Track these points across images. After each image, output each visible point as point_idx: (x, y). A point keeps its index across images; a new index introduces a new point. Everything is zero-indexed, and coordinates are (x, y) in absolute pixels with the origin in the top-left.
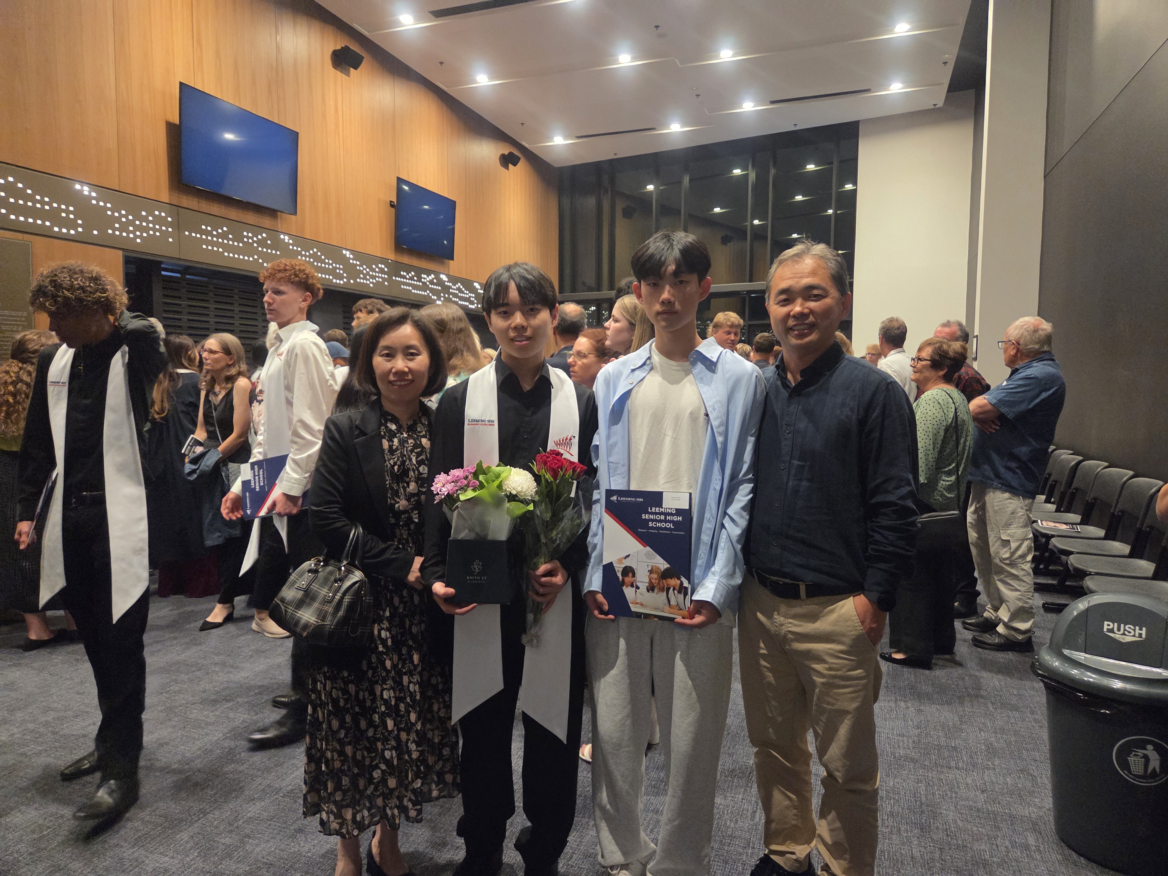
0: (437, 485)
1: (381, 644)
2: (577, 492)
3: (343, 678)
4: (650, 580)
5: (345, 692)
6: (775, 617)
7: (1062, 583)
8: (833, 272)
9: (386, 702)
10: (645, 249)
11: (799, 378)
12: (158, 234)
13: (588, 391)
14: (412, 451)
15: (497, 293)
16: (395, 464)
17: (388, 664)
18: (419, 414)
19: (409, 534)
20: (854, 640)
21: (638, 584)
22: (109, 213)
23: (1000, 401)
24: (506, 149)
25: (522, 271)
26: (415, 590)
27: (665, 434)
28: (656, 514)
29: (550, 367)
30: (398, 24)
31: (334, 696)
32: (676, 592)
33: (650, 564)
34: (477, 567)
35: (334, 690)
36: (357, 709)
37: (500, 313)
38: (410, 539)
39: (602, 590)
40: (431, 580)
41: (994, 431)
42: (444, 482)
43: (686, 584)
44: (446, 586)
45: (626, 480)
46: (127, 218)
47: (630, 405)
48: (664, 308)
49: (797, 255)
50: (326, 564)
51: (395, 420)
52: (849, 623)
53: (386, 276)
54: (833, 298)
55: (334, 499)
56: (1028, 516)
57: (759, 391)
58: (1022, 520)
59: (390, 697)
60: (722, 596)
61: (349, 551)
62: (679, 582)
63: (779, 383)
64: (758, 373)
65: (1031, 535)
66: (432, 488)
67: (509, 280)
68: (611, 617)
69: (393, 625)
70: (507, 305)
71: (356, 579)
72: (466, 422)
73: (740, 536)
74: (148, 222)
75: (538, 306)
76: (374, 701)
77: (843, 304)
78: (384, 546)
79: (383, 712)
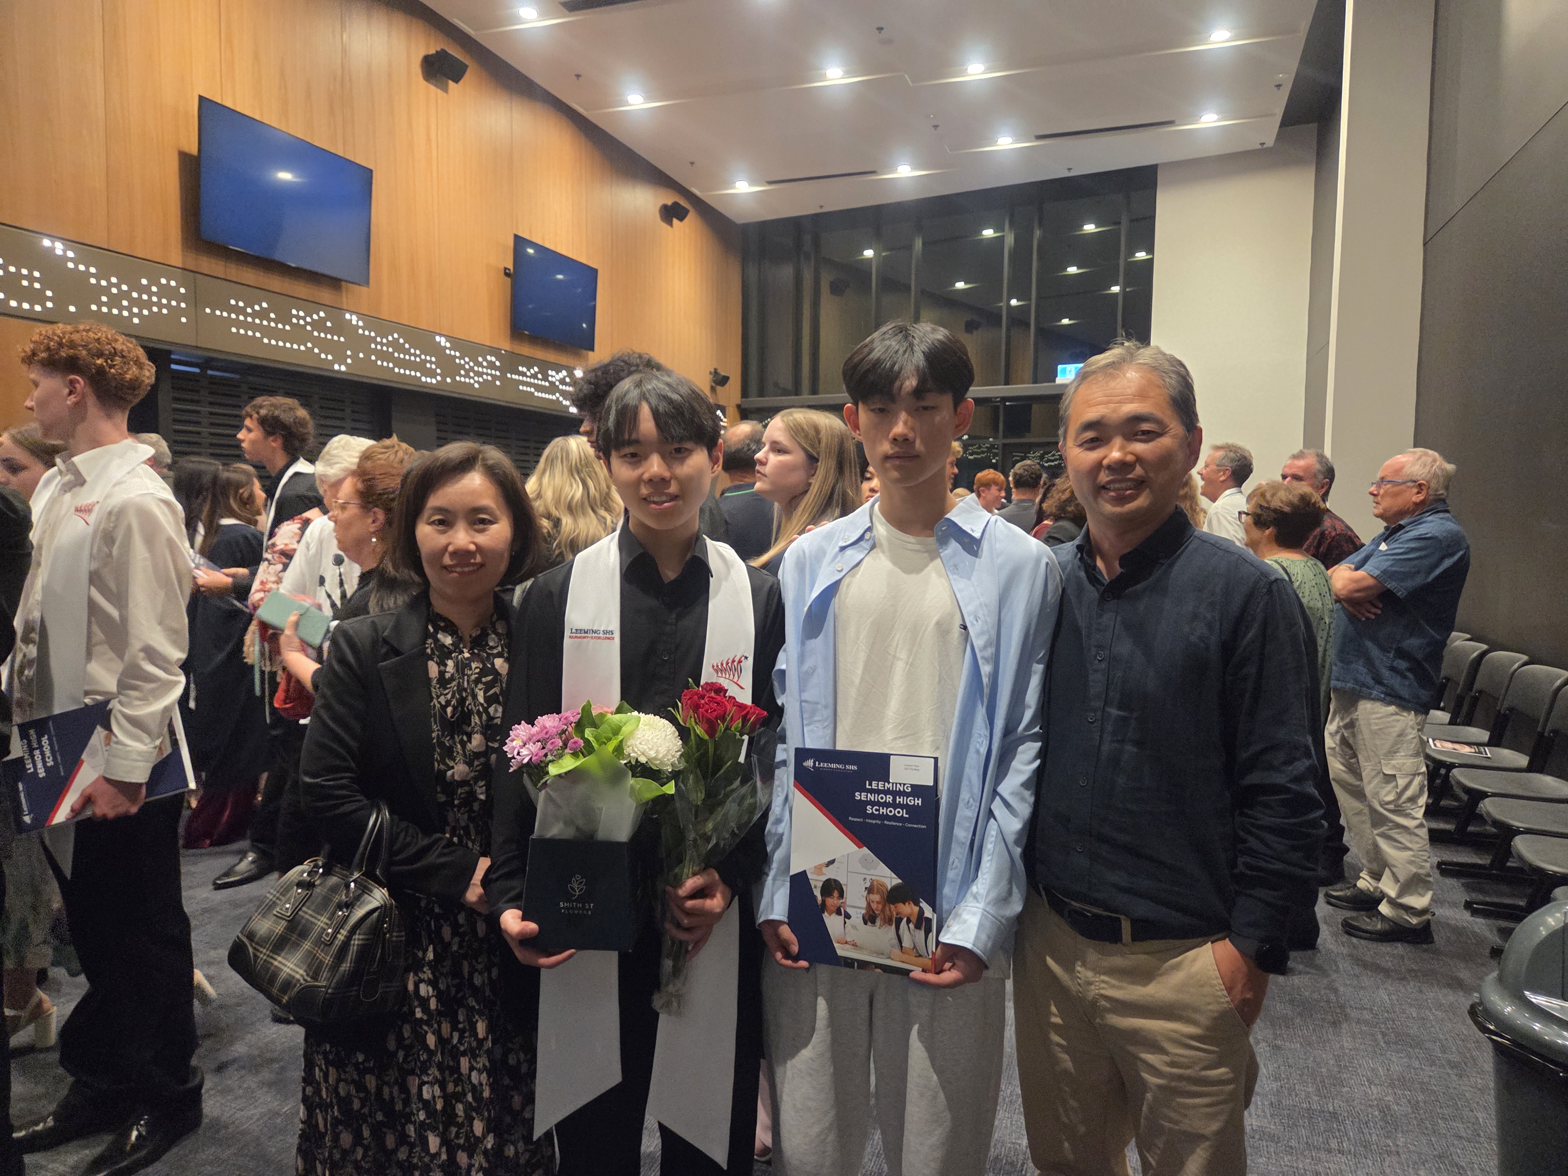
0: (514, 743)
1: (420, 1005)
2: (748, 756)
3: (357, 1065)
4: (869, 904)
5: (361, 1087)
6: (1079, 968)
7: (1461, 828)
8: (1173, 392)
9: (427, 1105)
10: (866, 350)
11: (1118, 570)
12: (165, 311)
13: (771, 579)
14: (477, 681)
15: (619, 424)
16: (448, 703)
17: (431, 1040)
18: (493, 615)
19: (470, 818)
20: (1215, 1019)
21: (849, 910)
22: (93, 281)
23: (1384, 572)
24: (669, 198)
25: (662, 386)
26: (480, 914)
27: (894, 656)
28: (878, 792)
29: (708, 541)
30: (518, 20)
31: (342, 1093)
32: (911, 926)
33: (868, 878)
34: (577, 886)
35: (342, 1084)
36: (380, 1117)
37: (625, 456)
38: (471, 826)
39: (789, 917)
40: (500, 905)
41: (1373, 617)
42: (525, 738)
43: (928, 912)
44: (524, 918)
45: (829, 731)
46: (119, 289)
47: (837, 606)
48: (897, 449)
49: (1112, 365)
50: (328, 872)
51: (451, 628)
52: (1206, 990)
53: (498, 373)
54: (1173, 437)
55: (344, 764)
56: (1420, 737)
57: (1050, 587)
58: (1413, 745)
59: (434, 1097)
60: (989, 938)
61: (363, 854)
62: (916, 909)
63: (1082, 574)
64: (1049, 558)
65: (1424, 769)
66: (505, 748)
67: (640, 401)
68: (803, 963)
69: (442, 974)
70: (637, 442)
71: (374, 904)
72: (567, 633)
73: (1020, 833)
74: (150, 294)
75: (688, 445)
76: (407, 1102)
77: (1189, 445)
78: (426, 842)
79: (422, 1123)
